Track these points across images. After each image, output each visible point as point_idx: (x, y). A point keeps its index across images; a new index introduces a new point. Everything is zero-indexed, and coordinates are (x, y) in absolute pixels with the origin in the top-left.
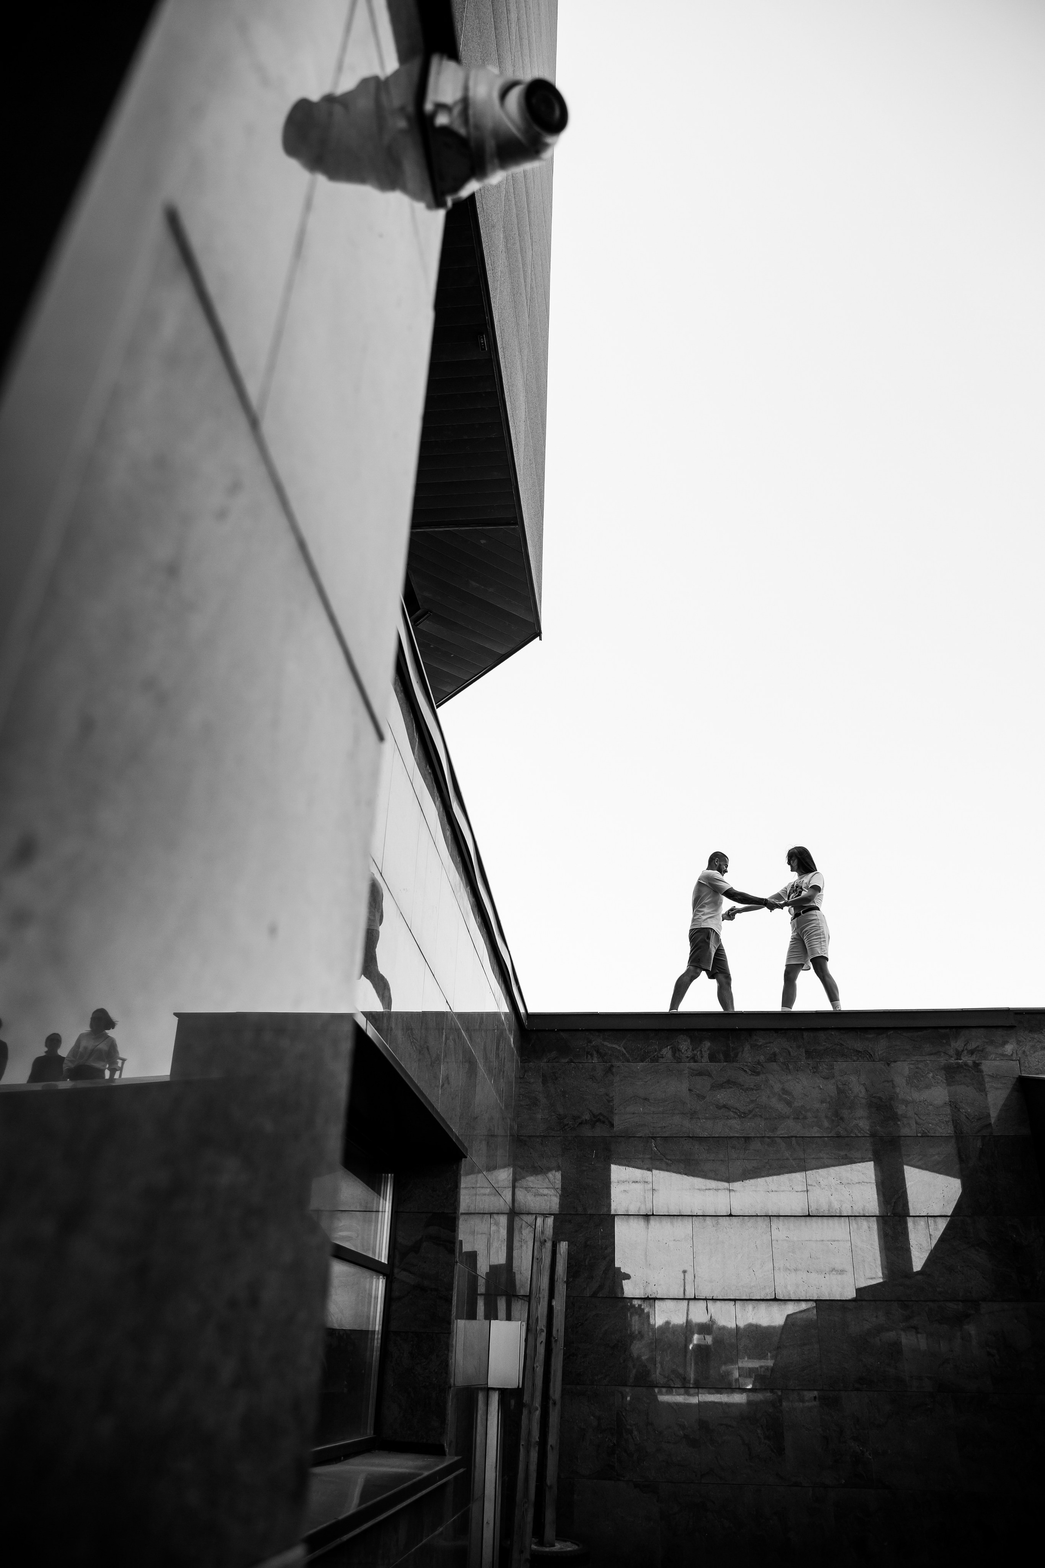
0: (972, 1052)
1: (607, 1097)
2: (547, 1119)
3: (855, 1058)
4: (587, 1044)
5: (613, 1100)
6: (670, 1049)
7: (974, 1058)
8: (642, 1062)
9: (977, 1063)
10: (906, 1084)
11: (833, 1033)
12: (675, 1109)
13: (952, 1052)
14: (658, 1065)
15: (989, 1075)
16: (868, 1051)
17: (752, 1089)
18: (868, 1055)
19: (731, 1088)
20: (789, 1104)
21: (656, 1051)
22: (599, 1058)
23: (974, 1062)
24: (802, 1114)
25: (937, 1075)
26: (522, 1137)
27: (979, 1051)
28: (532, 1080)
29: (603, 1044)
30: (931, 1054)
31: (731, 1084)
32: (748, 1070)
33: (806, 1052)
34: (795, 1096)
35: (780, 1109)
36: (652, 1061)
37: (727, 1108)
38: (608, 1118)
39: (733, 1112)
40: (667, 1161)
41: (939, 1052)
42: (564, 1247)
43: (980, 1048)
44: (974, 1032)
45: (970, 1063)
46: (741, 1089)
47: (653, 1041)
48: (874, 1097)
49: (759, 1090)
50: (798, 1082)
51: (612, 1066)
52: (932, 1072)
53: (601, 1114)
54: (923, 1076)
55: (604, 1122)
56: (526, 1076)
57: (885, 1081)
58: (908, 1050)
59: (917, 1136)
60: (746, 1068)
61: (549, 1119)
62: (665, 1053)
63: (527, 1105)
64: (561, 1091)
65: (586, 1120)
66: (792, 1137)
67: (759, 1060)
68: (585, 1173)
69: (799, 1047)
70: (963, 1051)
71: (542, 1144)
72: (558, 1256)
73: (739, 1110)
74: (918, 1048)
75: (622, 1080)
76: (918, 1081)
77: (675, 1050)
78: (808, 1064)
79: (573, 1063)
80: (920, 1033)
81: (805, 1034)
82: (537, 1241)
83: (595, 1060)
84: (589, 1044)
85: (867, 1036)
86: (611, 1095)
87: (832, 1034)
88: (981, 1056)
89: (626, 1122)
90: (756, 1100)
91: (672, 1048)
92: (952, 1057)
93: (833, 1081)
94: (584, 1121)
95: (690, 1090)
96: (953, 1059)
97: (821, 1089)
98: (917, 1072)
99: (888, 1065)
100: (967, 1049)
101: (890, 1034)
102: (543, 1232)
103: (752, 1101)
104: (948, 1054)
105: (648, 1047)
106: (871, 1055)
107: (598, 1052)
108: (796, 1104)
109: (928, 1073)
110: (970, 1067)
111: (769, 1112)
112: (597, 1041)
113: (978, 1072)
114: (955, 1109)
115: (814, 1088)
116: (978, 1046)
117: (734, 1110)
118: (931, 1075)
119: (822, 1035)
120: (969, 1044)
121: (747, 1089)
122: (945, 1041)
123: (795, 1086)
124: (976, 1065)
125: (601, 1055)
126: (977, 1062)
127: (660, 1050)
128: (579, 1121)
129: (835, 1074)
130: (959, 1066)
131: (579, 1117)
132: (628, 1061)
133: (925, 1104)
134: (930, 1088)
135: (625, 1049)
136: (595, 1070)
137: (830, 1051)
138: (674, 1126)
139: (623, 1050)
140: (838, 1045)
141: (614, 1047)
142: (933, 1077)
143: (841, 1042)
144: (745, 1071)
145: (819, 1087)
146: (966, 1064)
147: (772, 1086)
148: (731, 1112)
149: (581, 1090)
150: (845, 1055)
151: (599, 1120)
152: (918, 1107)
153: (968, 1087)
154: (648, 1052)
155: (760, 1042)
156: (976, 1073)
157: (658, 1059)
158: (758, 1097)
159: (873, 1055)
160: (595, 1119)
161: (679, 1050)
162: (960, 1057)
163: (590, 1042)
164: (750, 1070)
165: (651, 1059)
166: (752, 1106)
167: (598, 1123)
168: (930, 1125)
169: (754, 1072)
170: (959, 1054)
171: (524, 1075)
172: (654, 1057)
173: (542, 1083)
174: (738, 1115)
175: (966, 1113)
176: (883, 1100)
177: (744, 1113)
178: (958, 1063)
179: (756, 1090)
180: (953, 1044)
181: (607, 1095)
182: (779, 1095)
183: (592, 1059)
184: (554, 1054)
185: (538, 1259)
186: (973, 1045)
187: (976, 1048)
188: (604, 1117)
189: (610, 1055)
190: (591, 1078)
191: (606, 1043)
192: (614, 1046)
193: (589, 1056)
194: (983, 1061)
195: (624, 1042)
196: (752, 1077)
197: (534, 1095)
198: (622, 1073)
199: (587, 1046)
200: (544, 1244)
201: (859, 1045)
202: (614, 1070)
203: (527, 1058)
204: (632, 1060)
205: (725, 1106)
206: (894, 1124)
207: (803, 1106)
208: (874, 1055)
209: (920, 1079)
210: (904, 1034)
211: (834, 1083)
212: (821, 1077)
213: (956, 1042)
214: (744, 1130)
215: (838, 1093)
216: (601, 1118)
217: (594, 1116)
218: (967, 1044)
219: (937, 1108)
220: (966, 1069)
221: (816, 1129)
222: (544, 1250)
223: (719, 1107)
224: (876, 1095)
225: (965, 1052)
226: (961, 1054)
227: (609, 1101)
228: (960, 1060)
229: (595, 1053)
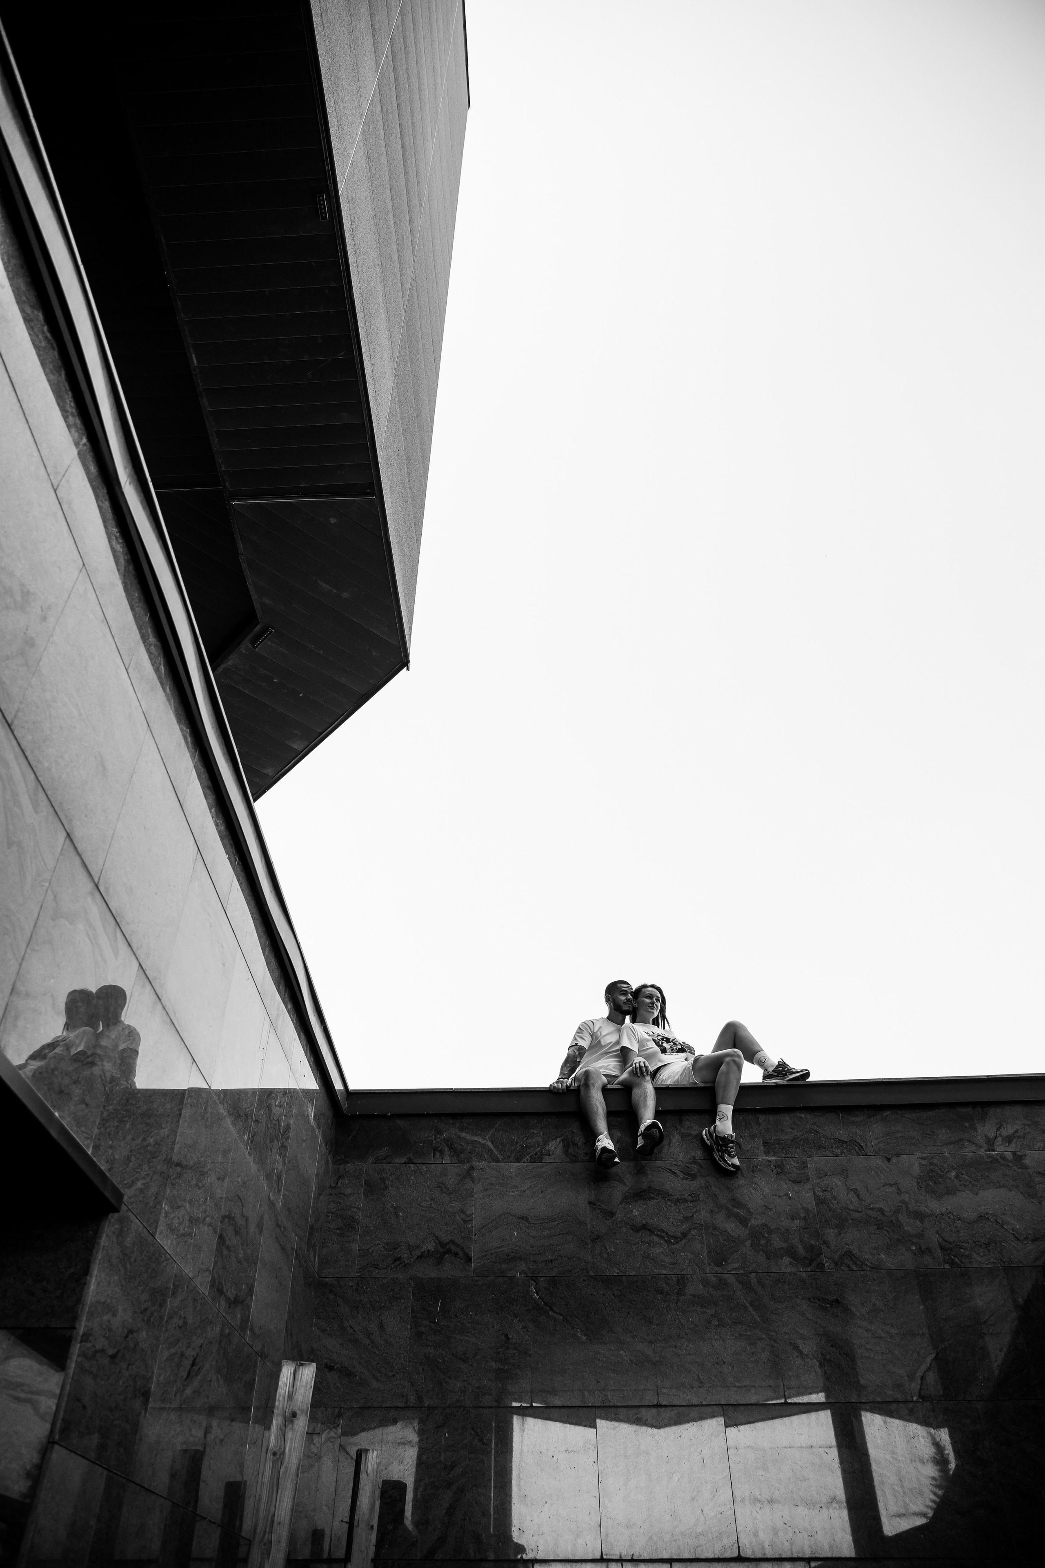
0: (1009, 1140)
1: (463, 1216)
2: (368, 1250)
3: (838, 1151)
4: (435, 1136)
5: (471, 1220)
6: (560, 1142)
7: (1013, 1147)
8: (518, 1161)
9: (1019, 1156)
10: (918, 1188)
11: (802, 1115)
12: (567, 1233)
13: (980, 1140)
14: (542, 1167)
15: (1040, 1173)
16: (856, 1141)
17: (686, 1201)
18: (856, 1146)
19: (653, 1198)
20: (744, 1222)
21: (538, 1146)
22: (453, 1156)
23: (1014, 1154)
24: (763, 1236)
25: (962, 1174)
26: (327, 1280)
27: (1019, 1137)
28: (349, 1191)
29: (459, 1137)
30: (951, 1143)
31: (653, 1194)
32: (678, 1172)
33: (765, 1143)
34: (752, 1210)
35: (729, 1230)
36: (533, 1160)
37: (649, 1230)
38: (463, 1248)
39: (657, 1235)
40: (555, 1315)
41: (961, 1140)
42: (374, 1460)
43: (1020, 1134)
44: (1008, 1111)
45: (1009, 1155)
46: (669, 1200)
47: (535, 1131)
48: (872, 1209)
49: (696, 1201)
50: (755, 1189)
51: (472, 1168)
52: (954, 1169)
53: (452, 1242)
54: (941, 1177)
55: (456, 1255)
56: (339, 1184)
57: (886, 1185)
58: (914, 1138)
59: (944, 1268)
60: (674, 1169)
61: (370, 1250)
62: (553, 1148)
63: (338, 1229)
64: (392, 1206)
65: (429, 1251)
66: (750, 1273)
67: (694, 1157)
68: (424, 1337)
69: (753, 1137)
70: (996, 1138)
71: (357, 1290)
72: (363, 1476)
73: (667, 1233)
74: (929, 1135)
75: (486, 1190)
76: (936, 1183)
77: (568, 1143)
78: (768, 1161)
79: (413, 1164)
80: (930, 1113)
81: (762, 1118)
82: (278, 1415)
83: (447, 1160)
84: (438, 1136)
85: (853, 1119)
86: (469, 1213)
87: (801, 1117)
88: (1023, 1145)
89: (492, 1254)
90: (692, 1216)
91: (563, 1140)
92: (981, 1147)
93: (808, 1186)
94: (426, 1252)
95: (590, 1203)
96: (983, 1150)
97: (790, 1198)
98: (932, 1170)
99: (889, 1160)
100: (1000, 1135)
101: (887, 1116)
102: (290, 1397)
103: (687, 1219)
104: (974, 1143)
105: (526, 1139)
106: (862, 1146)
107: (451, 1147)
108: (753, 1222)
109: (948, 1171)
110: (1010, 1161)
111: (713, 1234)
112: (451, 1131)
113: (1022, 1168)
114: (996, 1225)
115: (779, 1197)
116: (1017, 1131)
117: (659, 1233)
118: (953, 1174)
119: (786, 1119)
120: (1003, 1128)
121: (678, 1200)
122: (967, 1125)
123: (751, 1194)
124: (1018, 1158)
125: (456, 1153)
126: (1019, 1153)
127: (545, 1144)
128: (418, 1252)
129: (811, 1176)
130: (994, 1160)
131: (418, 1247)
132: (497, 1161)
133: (949, 1218)
134: (955, 1193)
135: (492, 1143)
136: (446, 1175)
137: (800, 1141)
138: (566, 1259)
139: (490, 1144)
140: (811, 1133)
141: (476, 1141)
142: (957, 1177)
143: (815, 1128)
144: (674, 1173)
145: (787, 1195)
146: (1003, 1158)
147: (716, 1196)
148: (654, 1237)
149: (423, 1204)
150: (823, 1147)
151: (449, 1251)
152: (940, 1223)
153: (1011, 1190)
154: (527, 1147)
155: (695, 1130)
156: (1019, 1171)
157: (542, 1158)
158: (695, 1213)
159: (864, 1147)
160: (444, 1250)
161: (574, 1144)
162: (993, 1146)
163: (440, 1132)
164: (682, 1172)
165: (531, 1157)
166: (685, 1226)
167: (447, 1256)
168: (962, 1250)
169: (688, 1174)
170: (991, 1143)
171: (337, 1183)
172: (536, 1154)
173: (364, 1194)
174: (666, 1241)
175: (1013, 1230)
176: (886, 1214)
177: (674, 1237)
178: (990, 1156)
179: (692, 1201)
180: (980, 1129)
181: (463, 1212)
182: (727, 1208)
183: (442, 1158)
184: (384, 1151)
185: (274, 1454)
186: (1008, 1130)
187: (1014, 1133)
188: (457, 1245)
189: (470, 1152)
190: (439, 1187)
191: (463, 1135)
192: (476, 1139)
193: (438, 1154)
194: (1028, 1153)
195: (491, 1132)
196: (685, 1182)
197: (350, 1213)
198: (487, 1179)
199: (435, 1139)
200: (292, 1422)
201: (842, 1133)
202: (475, 1174)
203: (343, 1157)
204: (502, 1159)
205: (644, 1227)
206: (906, 1250)
207: (764, 1225)
208: (866, 1145)
209: (938, 1181)
210: (908, 1115)
211: (810, 1189)
212: (790, 1181)
213: (984, 1126)
214: (675, 1264)
215: (817, 1204)
216: (453, 1247)
217: (442, 1245)
218: (1000, 1128)
219: (969, 1224)
220: (1004, 1165)
221: (787, 1260)
222: (289, 1435)
223: (636, 1229)
224: (874, 1206)
225: (1000, 1139)
226: (994, 1143)
227: (465, 1222)
228: (994, 1151)
229: (446, 1149)
